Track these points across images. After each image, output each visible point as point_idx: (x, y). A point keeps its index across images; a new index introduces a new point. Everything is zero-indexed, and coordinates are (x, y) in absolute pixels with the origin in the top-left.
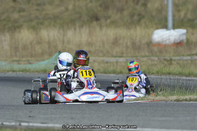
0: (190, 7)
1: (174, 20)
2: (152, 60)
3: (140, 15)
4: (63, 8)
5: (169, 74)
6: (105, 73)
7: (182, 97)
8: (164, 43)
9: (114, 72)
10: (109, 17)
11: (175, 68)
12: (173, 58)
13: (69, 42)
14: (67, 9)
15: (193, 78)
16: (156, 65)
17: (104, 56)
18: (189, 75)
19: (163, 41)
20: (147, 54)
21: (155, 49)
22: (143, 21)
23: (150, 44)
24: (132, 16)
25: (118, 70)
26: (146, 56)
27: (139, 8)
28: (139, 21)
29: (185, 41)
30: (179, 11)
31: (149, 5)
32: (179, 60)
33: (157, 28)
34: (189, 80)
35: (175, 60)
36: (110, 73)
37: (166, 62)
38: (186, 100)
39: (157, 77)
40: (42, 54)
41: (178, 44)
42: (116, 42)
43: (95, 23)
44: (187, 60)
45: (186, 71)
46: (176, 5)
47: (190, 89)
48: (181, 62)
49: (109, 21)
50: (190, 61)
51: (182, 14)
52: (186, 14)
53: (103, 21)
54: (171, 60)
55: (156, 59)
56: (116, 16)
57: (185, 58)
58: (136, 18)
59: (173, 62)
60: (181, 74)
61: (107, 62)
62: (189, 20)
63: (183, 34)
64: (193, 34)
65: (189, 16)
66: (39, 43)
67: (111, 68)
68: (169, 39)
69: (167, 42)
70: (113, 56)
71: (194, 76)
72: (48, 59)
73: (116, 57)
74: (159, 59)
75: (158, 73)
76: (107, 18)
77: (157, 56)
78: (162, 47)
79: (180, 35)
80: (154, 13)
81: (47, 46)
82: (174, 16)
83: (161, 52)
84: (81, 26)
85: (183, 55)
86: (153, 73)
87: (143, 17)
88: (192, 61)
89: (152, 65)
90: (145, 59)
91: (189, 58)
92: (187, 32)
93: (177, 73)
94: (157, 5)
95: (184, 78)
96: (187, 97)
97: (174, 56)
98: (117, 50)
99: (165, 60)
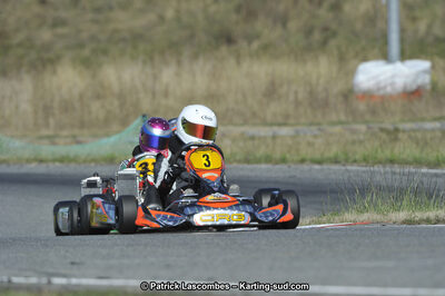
1: (402, 41)
2: (354, 132)
3: (326, 29)
4: (152, 17)
5: (392, 162)
6: (247, 161)
7: (418, 215)
8: (382, 92)
9: (268, 159)
10: (258, 36)
11: (405, 149)
12: (402, 126)
13: (166, 94)
14: (162, 18)
16: (361, 142)
17: (245, 123)
18: (437, 164)
19: (379, 89)
20: (343, 118)
21: (362, 106)
22: (333, 43)
23: (349, 94)
24: (309, 32)
25: (277, 155)
26: (341, 123)
27: (324, 13)
28: (324, 43)
29: (429, 87)
30: (414, 19)
31: (347, 7)
32: (415, 131)
33: (365, 59)
35: (405, 132)
36: (258, 161)
37: (384, 136)
38: (428, 221)
41: (413, 94)
42: (272, 92)
43: (224, 49)
44: (433, 130)
46: (407, 7)
48: (419, 135)
49: (255, 45)
50: (439, 134)
51: (422, 26)
52: (430, 27)
53: (242, 44)
54: (397, 130)
55: (363, 128)
56: (271, 33)
57: (429, 125)
58: (317, 36)
59: (400, 135)
61: (253, 138)
62: (438, 40)
63: (425, 72)
65: (438, 31)
66: (98, 96)
67: (261, 152)
68: (392, 84)
69: (389, 89)
70: (265, 123)
72: (117, 132)
73: (272, 125)
74: (369, 128)
75: (366, 159)
76: (250, 39)
77: (366, 122)
78: (377, 102)
79: (417, 76)
80: (359, 26)
81: (116, 103)
82: (402, 31)
83: (373, 112)
85: (423, 120)
86: (355, 161)
87: (334, 34)
89: (354, 142)
90: (337, 129)
92: (433, 67)
93: (411, 159)
94: (364, 6)
96: (431, 214)
97: (402, 121)
98: (274, 109)
99: (383, 130)
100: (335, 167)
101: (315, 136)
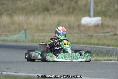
0: (104, 4)
1: (94, 11)
2: (81, 36)
3: (73, 8)
4: (27, 3)
5: (91, 44)
7: (99, 58)
8: (88, 25)
10: (55, 9)
11: (94, 41)
12: (93, 34)
13: (31, 24)
14: (30, 4)
15: (105, 47)
16: (83, 38)
17: (52, 32)
18: (103, 45)
19: (87, 24)
20: (78, 32)
21: (83, 29)
22: (75, 12)
23: (79, 26)
24: (69, 8)
27: (73, 4)
28: (73, 11)
29: (101, 24)
30: (97, 6)
31: (79, 2)
32: (97, 36)
33: (84, 16)
34: (103, 48)
35: (94, 36)
37: (89, 37)
38: (101, 60)
39: (84, 46)
40: (15, 31)
41: (96, 26)
42: (59, 24)
43: (46, 13)
44: (102, 36)
45: (101, 42)
46: (95, 3)
47: (104, 53)
48: (98, 37)
49: (55, 12)
50: (103, 37)
51: (99, 8)
52: (101, 8)
53: (51, 11)
54: (92, 36)
55: (83, 35)
56: (59, 9)
57: (101, 34)
58: (71, 10)
60: (98, 44)
62: (103, 12)
63: (100, 20)
64: (105, 20)
65: (103, 9)
66: (13, 24)
68: (91, 23)
69: (90, 25)
71: (106, 46)
72: (18, 34)
74: (85, 35)
75: (84, 43)
76: (53, 10)
77: (84, 33)
78: (87, 28)
79: (98, 21)
80: (82, 7)
81: (18, 26)
82: (94, 9)
83: (86, 31)
84: (38, 14)
85: (99, 33)
86: (81, 44)
87: (76, 9)
88: (105, 36)
89: (81, 38)
90: (76, 35)
91: (103, 34)
92: (102, 19)
93: (96, 43)
94: (84, 2)
95: (100, 47)
96: (102, 58)
97: (94, 33)
99: (88, 35)
100: (76, 45)
101: (70, 37)
